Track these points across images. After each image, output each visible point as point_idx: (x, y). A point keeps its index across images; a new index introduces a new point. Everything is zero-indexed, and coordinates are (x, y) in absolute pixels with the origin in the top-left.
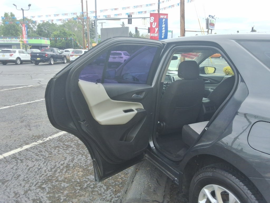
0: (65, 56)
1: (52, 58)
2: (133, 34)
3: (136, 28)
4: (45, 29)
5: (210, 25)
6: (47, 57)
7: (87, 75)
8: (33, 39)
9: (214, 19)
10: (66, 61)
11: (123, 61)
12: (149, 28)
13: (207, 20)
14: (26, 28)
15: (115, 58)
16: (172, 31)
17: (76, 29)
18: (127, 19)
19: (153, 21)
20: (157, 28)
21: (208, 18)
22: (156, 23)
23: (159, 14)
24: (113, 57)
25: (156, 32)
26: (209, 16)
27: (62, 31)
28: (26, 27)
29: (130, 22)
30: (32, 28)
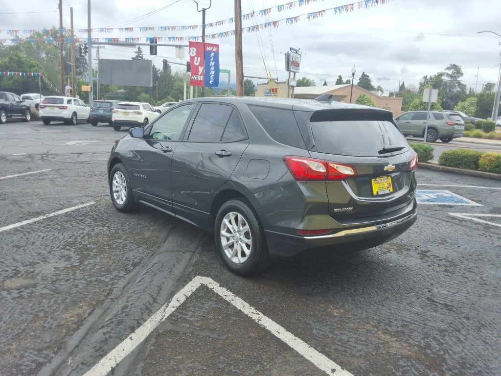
0: (28, 108)
1: (3, 111)
2: (159, 70)
3: (165, 63)
5: (291, 64)
7: (78, 142)
9: (298, 54)
10: (29, 118)
11: (143, 119)
12: (188, 62)
13: (288, 56)
15: (127, 113)
16: (230, 71)
17: (43, 55)
18: (149, 46)
19: (195, 54)
20: (203, 67)
21: (288, 52)
22: (199, 58)
23: (204, 45)
24: (124, 112)
25: (200, 73)
26: (291, 50)
27: (14, 58)
29: (153, 51)
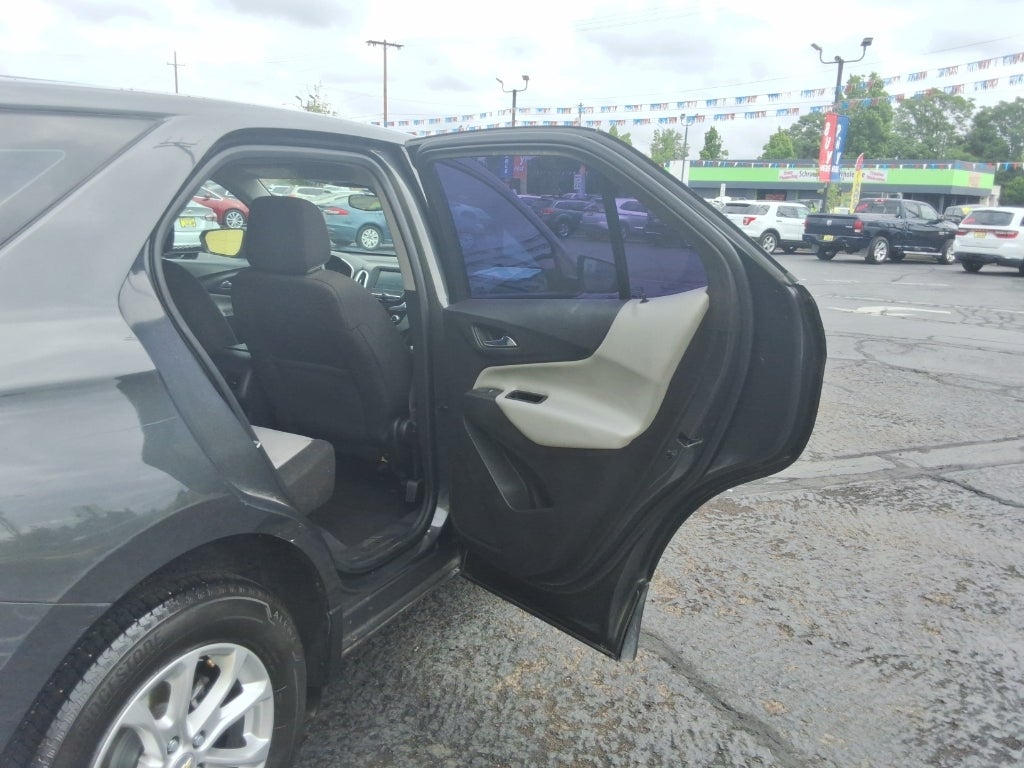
1: (882, 239)
4: (1004, 131)
6: (858, 234)
8: (901, 166)
10: (951, 256)
14: (839, 127)
28: (842, 125)
30: (953, 127)
